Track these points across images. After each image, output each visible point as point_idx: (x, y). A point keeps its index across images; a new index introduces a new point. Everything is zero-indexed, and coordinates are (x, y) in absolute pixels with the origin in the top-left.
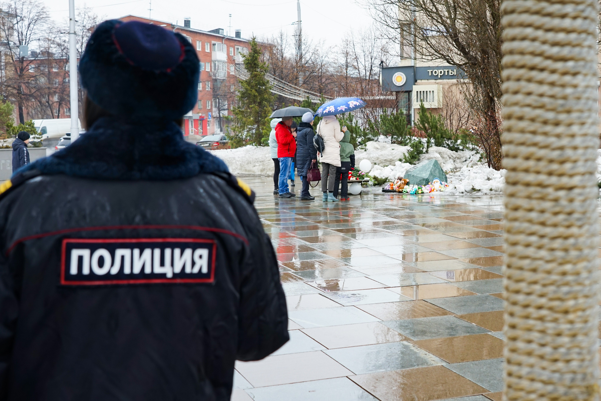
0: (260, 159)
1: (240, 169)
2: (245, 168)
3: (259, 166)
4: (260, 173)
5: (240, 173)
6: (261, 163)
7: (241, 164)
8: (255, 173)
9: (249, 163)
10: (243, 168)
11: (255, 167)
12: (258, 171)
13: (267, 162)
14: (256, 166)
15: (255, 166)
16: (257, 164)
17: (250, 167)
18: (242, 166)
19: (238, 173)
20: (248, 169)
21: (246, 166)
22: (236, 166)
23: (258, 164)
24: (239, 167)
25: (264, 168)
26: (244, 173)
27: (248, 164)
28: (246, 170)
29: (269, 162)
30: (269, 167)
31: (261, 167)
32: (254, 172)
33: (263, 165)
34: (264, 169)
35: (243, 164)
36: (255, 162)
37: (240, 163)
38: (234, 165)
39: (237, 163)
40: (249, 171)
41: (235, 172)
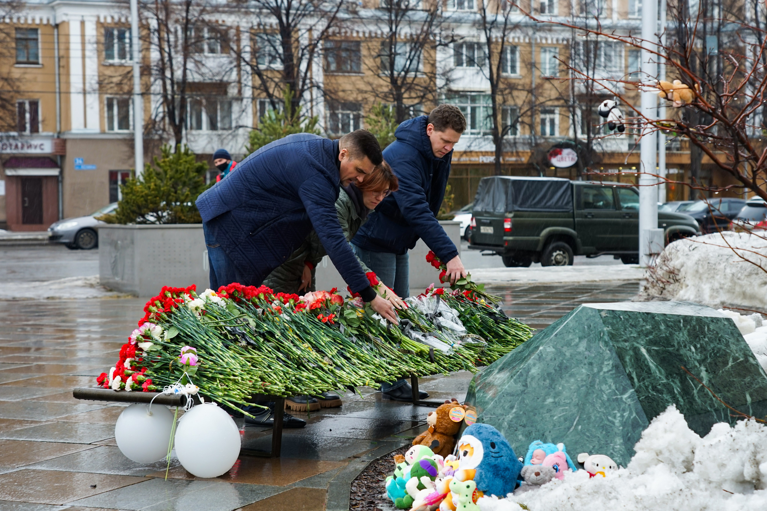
1: (731, 291)
2: (741, 286)
7: (733, 275)
10: (738, 289)
18: (735, 283)
20: (749, 290)
21: (744, 282)
22: (723, 282)
24: (728, 284)
28: (744, 295)
35: (739, 275)
37: (734, 270)
38: (718, 277)
39: (728, 271)
40: (753, 297)
41: (716, 297)
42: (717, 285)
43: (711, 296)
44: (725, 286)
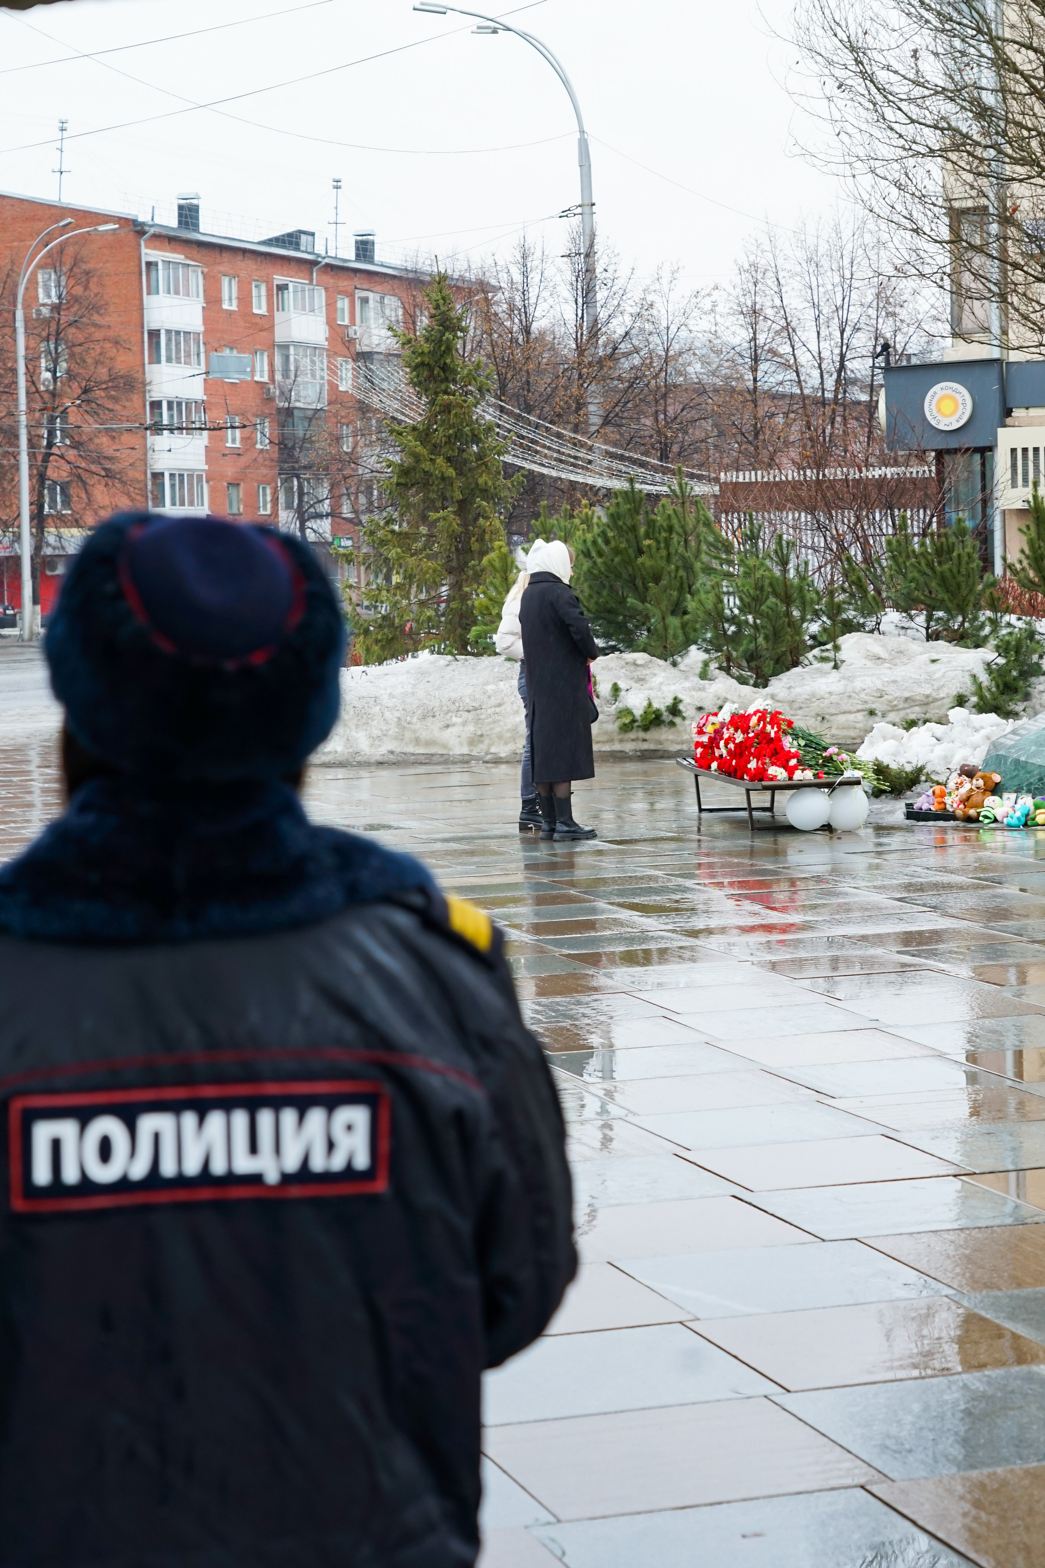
0: (467, 700)
1: (399, 738)
2: (415, 731)
3: (464, 724)
4: (465, 750)
5: (398, 750)
6: (470, 716)
7: (399, 719)
8: (450, 749)
9: (428, 714)
10: (408, 735)
11: (450, 730)
12: (461, 744)
13: (490, 711)
14: (454, 725)
15: (448, 726)
16: (455, 720)
17: (432, 730)
18: (404, 727)
19: (392, 752)
20: (424, 735)
21: (418, 726)
22: (385, 728)
23: (459, 720)
24: (393, 730)
25: (479, 733)
26: (410, 749)
27: (424, 717)
28: (417, 741)
29: (498, 710)
30: (497, 730)
31: (471, 728)
32: (445, 746)
33: (478, 721)
34: (481, 736)
35: (408, 719)
36: (449, 711)
37: (398, 714)
38: (375, 723)
39: (388, 715)
40: (429, 743)
41: (380, 746)
42: (376, 732)
43: (372, 745)
44: (390, 733)
